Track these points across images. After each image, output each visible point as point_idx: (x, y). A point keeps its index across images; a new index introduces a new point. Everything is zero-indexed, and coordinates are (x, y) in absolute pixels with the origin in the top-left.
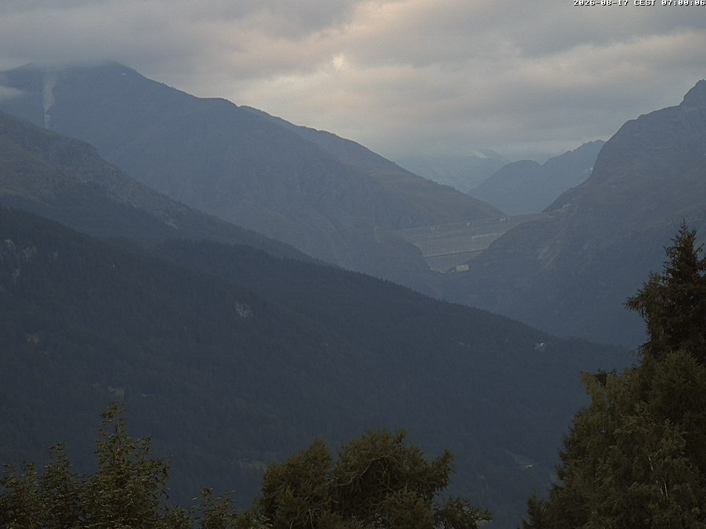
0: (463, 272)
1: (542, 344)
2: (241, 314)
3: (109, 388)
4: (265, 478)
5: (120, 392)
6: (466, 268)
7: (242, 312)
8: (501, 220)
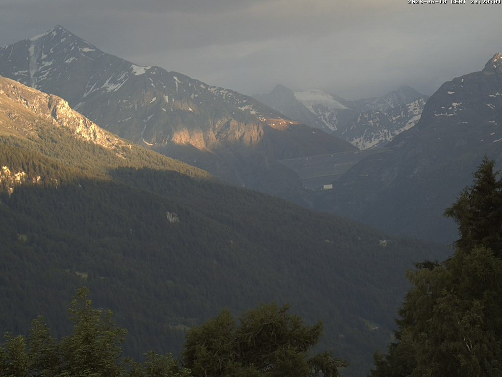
0: (329, 190)
1: (385, 241)
2: (171, 220)
3: (76, 272)
4: (187, 338)
5: (85, 276)
6: (330, 187)
7: (171, 218)
8: (355, 153)
